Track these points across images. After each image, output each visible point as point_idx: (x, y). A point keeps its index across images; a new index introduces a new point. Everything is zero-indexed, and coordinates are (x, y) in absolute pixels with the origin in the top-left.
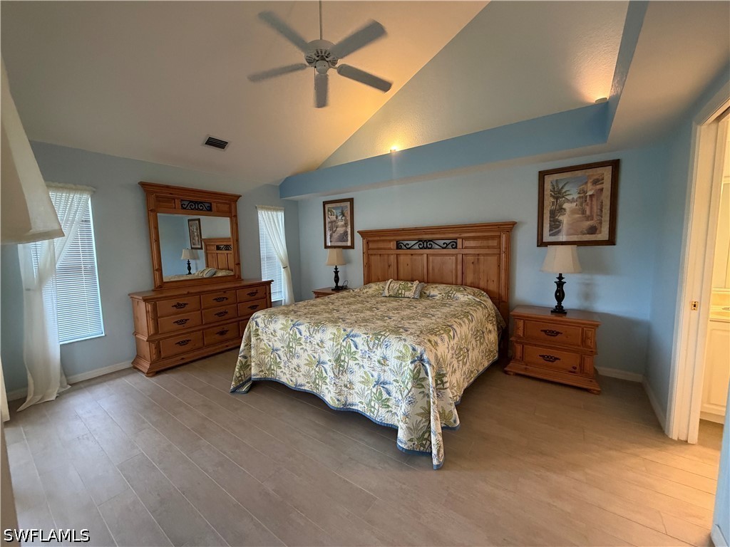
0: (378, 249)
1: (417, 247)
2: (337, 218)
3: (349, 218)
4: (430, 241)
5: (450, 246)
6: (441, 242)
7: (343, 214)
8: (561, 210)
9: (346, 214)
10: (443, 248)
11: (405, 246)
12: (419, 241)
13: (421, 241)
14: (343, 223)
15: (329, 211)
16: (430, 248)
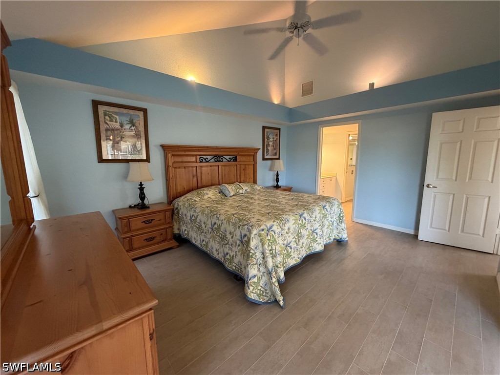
0: (182, 162)
1: (213, 160)
2: (122, 126)
3: (142, 129)
4: (222, 156)
5: (232, 160)
6: (227, 157)
7: (132, 123)
8: (269, 145)
9: (137, 125)
10: (229, 161)
11: (205, 160)
12: (215, 156)
13: (216, 156)
14: (133, 133)
15: (105, 115)
16: (222, 161)
